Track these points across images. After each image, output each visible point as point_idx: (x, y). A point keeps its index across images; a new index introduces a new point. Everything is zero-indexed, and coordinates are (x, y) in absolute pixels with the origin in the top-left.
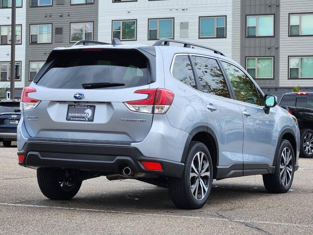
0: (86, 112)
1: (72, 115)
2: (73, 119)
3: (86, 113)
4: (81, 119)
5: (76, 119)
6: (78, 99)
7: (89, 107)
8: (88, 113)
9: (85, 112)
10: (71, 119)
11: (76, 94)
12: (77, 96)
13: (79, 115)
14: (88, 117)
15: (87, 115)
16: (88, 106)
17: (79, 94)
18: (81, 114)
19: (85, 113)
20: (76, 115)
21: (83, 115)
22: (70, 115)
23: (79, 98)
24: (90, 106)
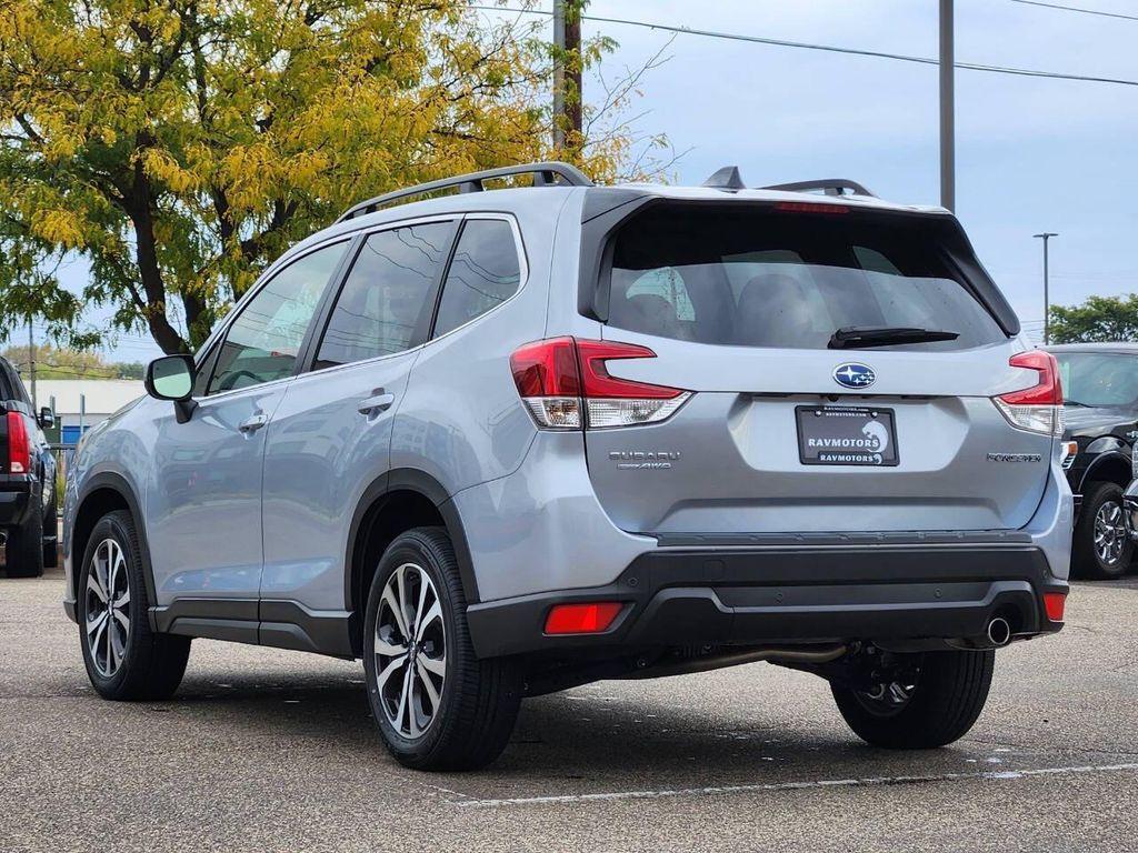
0: (869, 433)
1: (820, 443)
2: (829, 458)
3: (870, 436)
4: (859, 458)
5: (841, 458)
6: (855, 384)
7: (875, 414)
8: (875, 437)
9: (865, 430)
10: (823, 458)
11: (845, 369)
12: (850, 373)
13: (846, 443)
14: (879, 450)
15: (875, 443)
16: (871, 410)
17: (854, 368)
18: (853, 441)
19: (864, 437)
20: (836, 443)
21: (860, 443)
22: (811, 442)
23: (857, 381)
24: (878, 410)
